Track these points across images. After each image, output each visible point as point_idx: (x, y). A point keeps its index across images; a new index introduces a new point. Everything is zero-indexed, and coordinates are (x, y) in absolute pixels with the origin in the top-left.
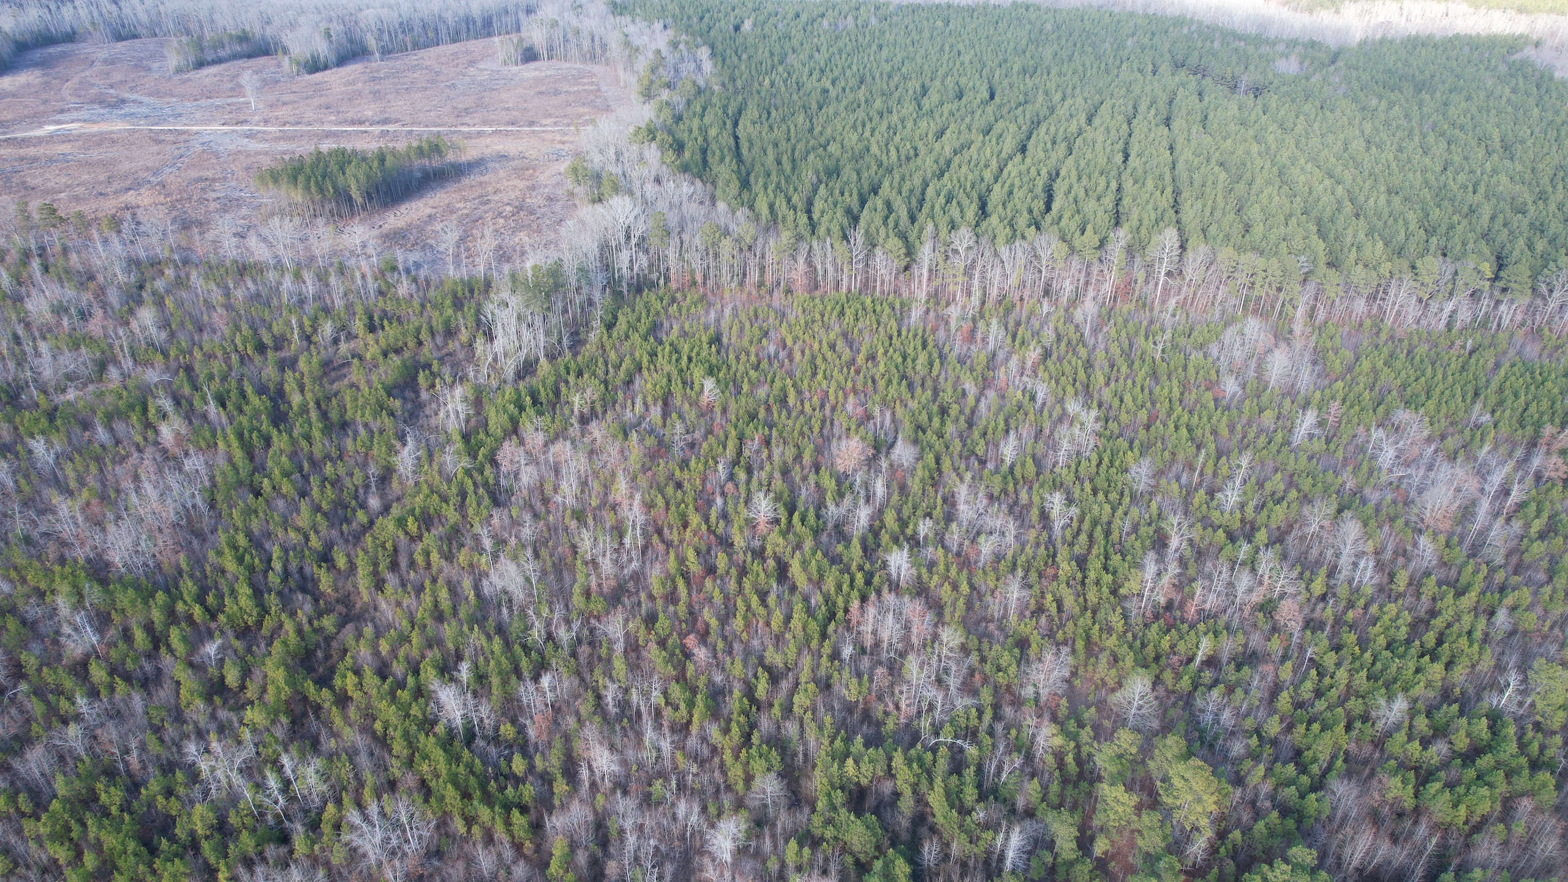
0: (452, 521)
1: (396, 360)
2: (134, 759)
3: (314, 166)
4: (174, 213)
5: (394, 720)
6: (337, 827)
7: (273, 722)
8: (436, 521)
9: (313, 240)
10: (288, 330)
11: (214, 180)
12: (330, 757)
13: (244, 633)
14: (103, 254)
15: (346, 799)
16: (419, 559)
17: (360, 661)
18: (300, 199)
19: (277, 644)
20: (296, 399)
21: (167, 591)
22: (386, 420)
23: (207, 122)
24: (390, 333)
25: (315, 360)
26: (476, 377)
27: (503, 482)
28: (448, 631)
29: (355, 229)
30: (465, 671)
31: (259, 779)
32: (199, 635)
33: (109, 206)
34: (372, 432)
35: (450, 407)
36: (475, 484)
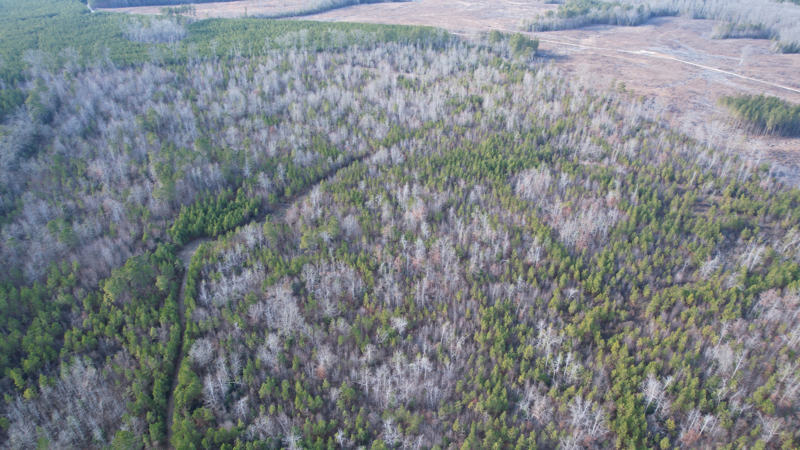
0: (712, 309)
1: (736, 216)
2: (522, 312)
3: (755, 102)
4: (671, 103)
5: (622, 375)
6: (570, 397)
7: (575, 337)
8: (704, 304)
9: (730, 139)
10: (689, 177)
11: (698, 94)
12: (586, 368)
13: (588, 294)
14: (632, 111)
15: (581, 390)
16: (683, 316)
17: (625, 340)
18: (736, 117)
19: (597, 308)
20: (673, 210)
21: (571, 258)
22: (711, 242)
23: (712, 65)
24: (742, 201)
25: (694, 196)
26: (777, 247)
27: (755, 308)
28: (674, 358)
29: (757, 142)
30: (669, 381)
31: (556, 354)
32: (571, 283)
33: (646, 91)
34: (700, 244)
35: (750, 254)
36: (738, 300)
